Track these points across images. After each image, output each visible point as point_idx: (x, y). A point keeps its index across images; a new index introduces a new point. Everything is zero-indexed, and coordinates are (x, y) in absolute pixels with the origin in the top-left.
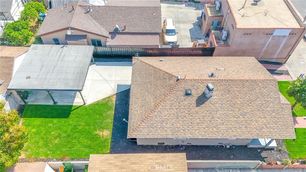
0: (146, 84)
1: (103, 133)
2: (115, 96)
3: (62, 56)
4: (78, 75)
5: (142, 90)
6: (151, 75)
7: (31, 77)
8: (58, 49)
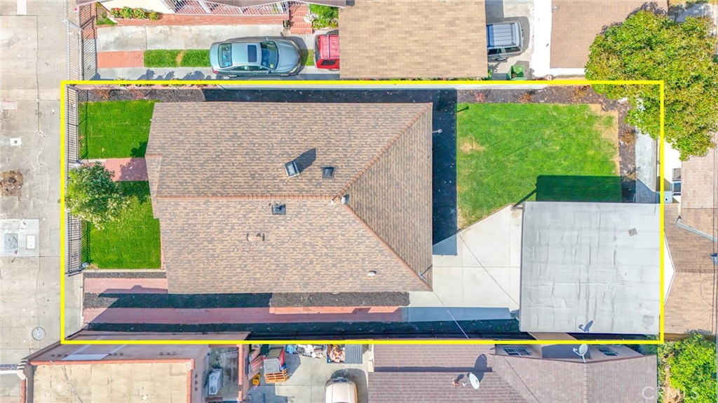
0: (404, 207)
1: (471, 147)
2: (459, 226)
3: (583, 295)
4: (538, 240)
5: (411, 195)
6: (395, 227)
7: (628, 233)
8: (597, 317)
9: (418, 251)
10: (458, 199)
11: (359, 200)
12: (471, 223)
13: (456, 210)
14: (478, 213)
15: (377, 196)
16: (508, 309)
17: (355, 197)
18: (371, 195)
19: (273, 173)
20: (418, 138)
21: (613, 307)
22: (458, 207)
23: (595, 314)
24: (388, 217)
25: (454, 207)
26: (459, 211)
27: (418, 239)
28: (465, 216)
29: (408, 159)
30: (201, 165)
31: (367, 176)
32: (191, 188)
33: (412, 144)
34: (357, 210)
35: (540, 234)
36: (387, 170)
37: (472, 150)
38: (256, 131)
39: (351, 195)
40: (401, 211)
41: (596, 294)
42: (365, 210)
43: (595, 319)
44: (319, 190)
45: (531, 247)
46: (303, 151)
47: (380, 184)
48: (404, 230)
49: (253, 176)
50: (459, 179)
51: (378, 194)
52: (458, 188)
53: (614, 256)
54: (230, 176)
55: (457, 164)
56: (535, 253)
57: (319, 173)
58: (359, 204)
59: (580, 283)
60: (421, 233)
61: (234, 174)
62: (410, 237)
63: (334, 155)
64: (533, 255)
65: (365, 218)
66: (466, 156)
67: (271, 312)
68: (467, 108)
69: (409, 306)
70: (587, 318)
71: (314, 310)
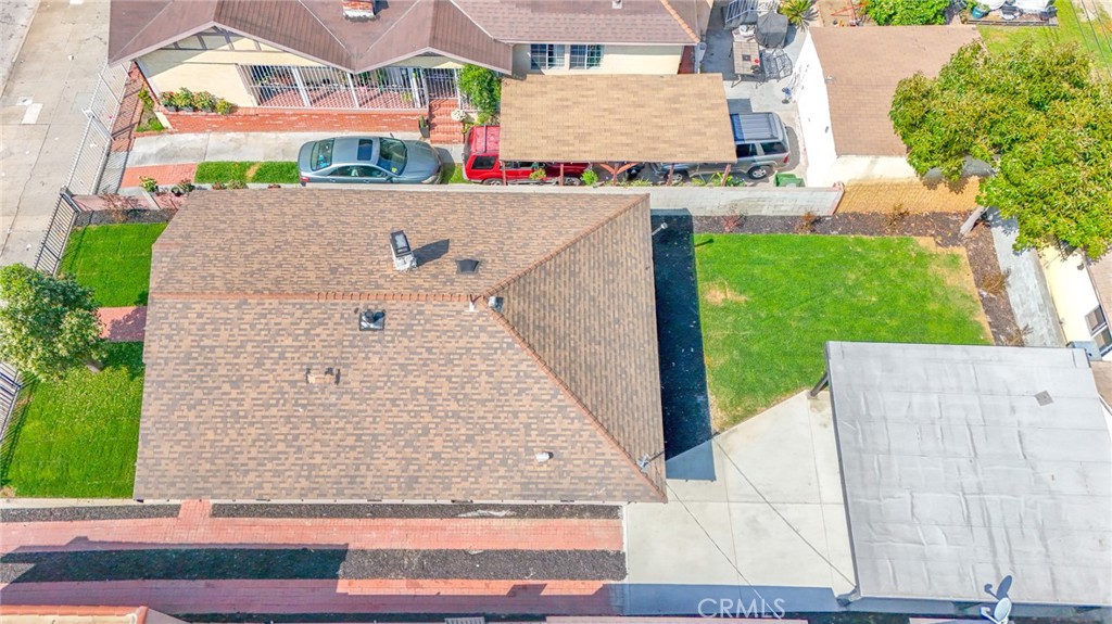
0: (605, 339)
2: (714, 425)
3: (976, 520)
4: (864, 409)
5: (617, 321)
6: (590, 368)
7: (1035, 399)
8: (1017, 568)
9: (633, 418)
10: (709, 379)
11: (521, 309)
12: (736, 420)
13: (706, 397)
14: (748, 402)
15: (555, 311)
16: (830, 589)
17: (514, 304)
18: (544, 307)
19: (371, 267)
20: (627, 238)
21: (1046, 546)
22: (709, 391)
23: (1012, 561)
24: (575, 348)
25: (703, 390)
26: (712, 399)
27: (634, 397)
28: (724, 408)
29: (611, 264)
30: (247, 257)
31: (537, 276)
32: (219, 284)
33: (617, 243)
34: (517, 325)
35: (866, 399)
36: (573, 274)
37: (725, 300)
38: (350, 219)
39: (506, 299)
40: (600, 343)
41: (1004, 518)
42: (531, 327)
43: (1013, 570)
44: (449, 288)
45: (853, 422)
46: (426, 243)
47: (560, 293)
48: (606, 377)
49: (333, 271)
50: (707, 345)
51: (557, 308)
52: (707, 361)
53: (1021, 442)
54: (292, 269)
55: (702, 321)
56: (863, 433)
57: (451, 268)
58: (522, 317)
59: (964, 494)
60: (639, 388)
61: (301, 268)
62: (619, 392)
63: (480, 248)
64: (860, 436)
65: (531, 342)
66: (714, 309)
67: (340, 590)
68: (711, 241)
69: (626, 581)
70: (997, 568)
71: (430, 587)
